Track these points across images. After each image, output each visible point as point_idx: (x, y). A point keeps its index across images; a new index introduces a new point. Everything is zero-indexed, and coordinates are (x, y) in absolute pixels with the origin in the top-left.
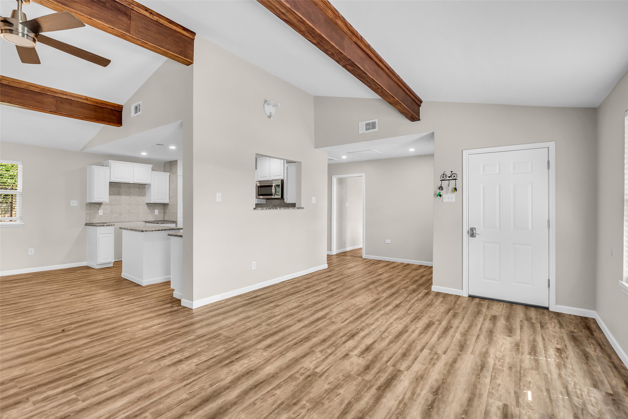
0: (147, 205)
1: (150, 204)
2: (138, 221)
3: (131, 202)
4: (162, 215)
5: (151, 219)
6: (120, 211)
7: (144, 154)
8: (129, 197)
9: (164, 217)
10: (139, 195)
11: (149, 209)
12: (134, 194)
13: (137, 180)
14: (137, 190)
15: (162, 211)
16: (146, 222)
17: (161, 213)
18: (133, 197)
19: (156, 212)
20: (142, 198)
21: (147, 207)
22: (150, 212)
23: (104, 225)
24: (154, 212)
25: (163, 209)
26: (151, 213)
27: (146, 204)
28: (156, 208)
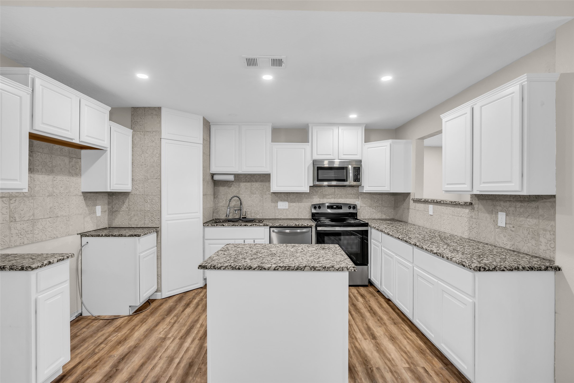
0: (84, 197)
1: (89, 194)
2: (69, 235)
3: (55, 191)
4: (106, 217)
5: (90, 227)
6: (33, 215)
7: (142, 76)
8: (51, 177)
9: (110, 220)
10: (70, 172)
11: (87, 206)
12: (61, 169)
13: (87, 136)
14: (67, 160)
15: (106, 207)
16: (83, 235)
17: (105, 211)
18: (59, 178)
19: (99, 209)
20: (74, 179)
21: (83, 201)
22: (88, 212)
23: (51, 261)
24: (95, 212)
25: (109, 204)
26: (90, 214)
27: (81, 194)
28: (98, 202)
